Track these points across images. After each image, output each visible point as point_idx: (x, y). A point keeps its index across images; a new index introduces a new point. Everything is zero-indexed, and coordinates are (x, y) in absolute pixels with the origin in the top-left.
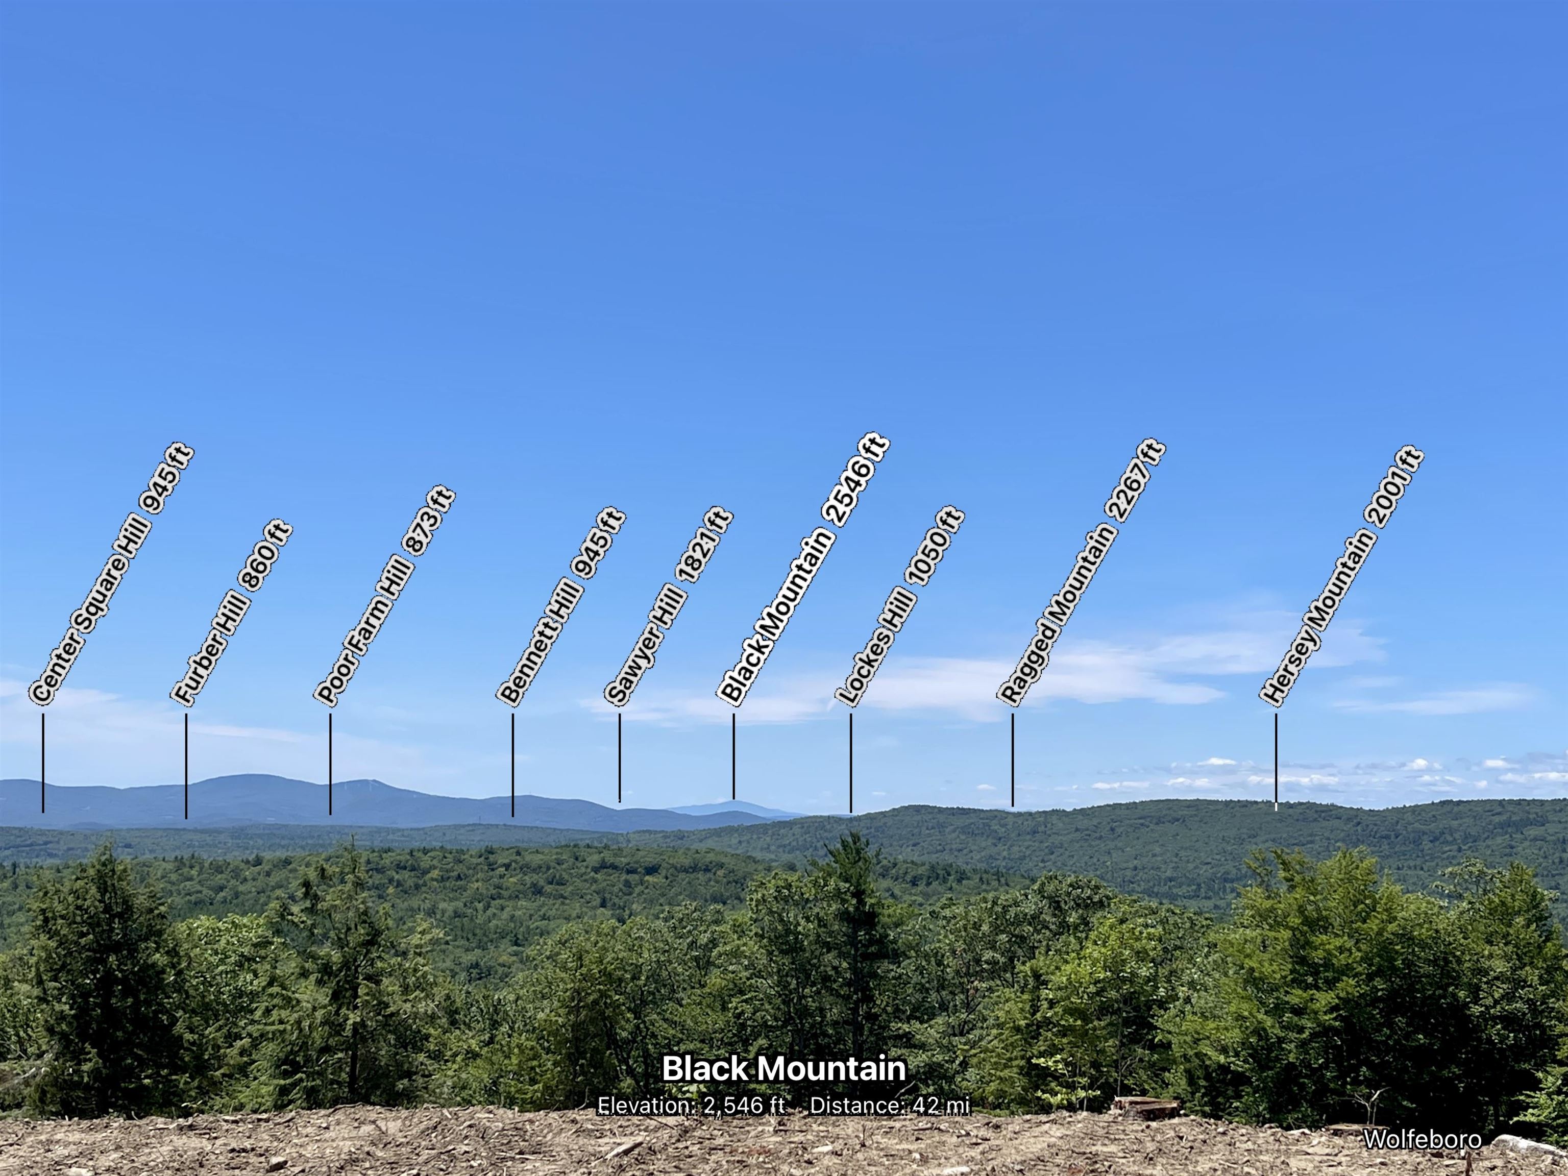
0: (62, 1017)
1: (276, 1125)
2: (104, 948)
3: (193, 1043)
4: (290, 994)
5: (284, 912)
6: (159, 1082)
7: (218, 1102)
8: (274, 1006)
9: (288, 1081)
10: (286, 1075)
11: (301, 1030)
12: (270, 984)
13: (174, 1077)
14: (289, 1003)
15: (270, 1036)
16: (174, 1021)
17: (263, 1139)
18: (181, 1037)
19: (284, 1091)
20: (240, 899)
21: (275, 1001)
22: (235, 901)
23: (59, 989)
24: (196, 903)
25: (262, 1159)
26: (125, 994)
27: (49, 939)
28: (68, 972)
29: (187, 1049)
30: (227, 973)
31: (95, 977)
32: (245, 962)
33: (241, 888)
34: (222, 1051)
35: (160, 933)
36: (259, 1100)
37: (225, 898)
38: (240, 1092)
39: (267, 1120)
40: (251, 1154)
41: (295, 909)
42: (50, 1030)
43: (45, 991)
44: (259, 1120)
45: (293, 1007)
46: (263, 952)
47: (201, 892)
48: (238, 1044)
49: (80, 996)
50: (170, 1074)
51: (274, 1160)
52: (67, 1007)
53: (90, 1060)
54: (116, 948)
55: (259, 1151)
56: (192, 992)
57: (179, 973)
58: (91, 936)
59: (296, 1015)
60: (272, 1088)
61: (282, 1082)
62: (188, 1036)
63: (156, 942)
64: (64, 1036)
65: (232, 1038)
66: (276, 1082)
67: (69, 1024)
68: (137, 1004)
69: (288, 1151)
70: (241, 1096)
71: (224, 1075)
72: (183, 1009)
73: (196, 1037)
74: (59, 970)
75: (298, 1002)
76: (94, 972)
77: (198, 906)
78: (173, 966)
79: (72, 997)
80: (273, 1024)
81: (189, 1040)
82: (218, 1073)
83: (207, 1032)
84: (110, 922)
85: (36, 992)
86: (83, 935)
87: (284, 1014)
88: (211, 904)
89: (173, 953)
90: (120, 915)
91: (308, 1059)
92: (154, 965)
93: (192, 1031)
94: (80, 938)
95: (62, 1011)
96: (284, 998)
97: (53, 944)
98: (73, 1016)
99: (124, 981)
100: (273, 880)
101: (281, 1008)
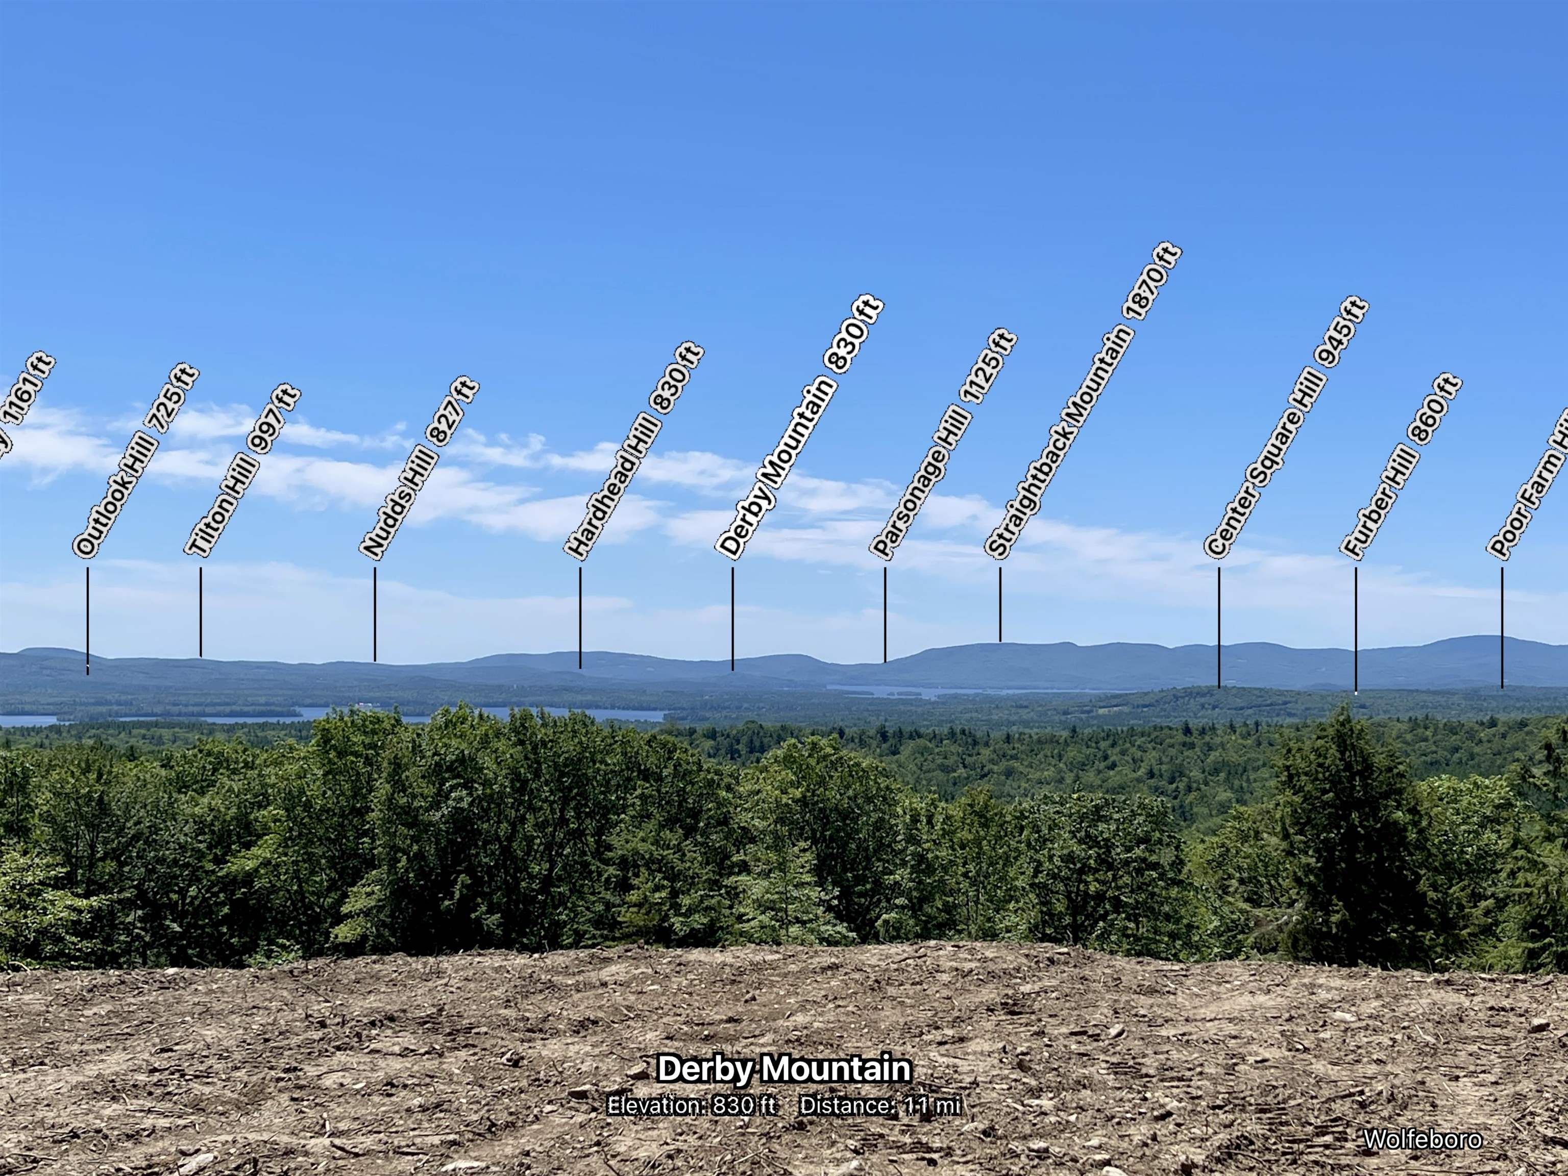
0: (1308, 869)
1: (1534, 986)
2: (1346, 804)
3: (1438, 901)
4: (1535, 857)
5: (1525, 774)
6: (1406, 937)
7: (1466, 961)
8: (1519, 869)
9: (1537, 945)
10: (1533, 938)
11: (1548, 894)
12: (1514, 846)
13: (1420, 933)
14: (1536, 866)
15: (1517, 898)
16: (1419, 877)
17: (1522, 999)
18: (1424, 894)
19: (1532, 954)
20: (1476, 760)
21: (1520, 863)
22: (1471, 763)
23: (1305, 843)
24: (1432, 764)
25: (1523, 1019)
26: (1368, 851)
27: (1294, 794)
28: (1313, 827)
29: (1431, 907)
30: (1469, 833)
31: (1339, 832)
32: (1487, 822)
33: (1477, 750)
34: (1467, 910)
35: (1400, 792)
36: (1508, 961)
37: (1461, 759)
38: (1487, 952)
39: (1525, 982)
40: (1511, 1014)
41: (1535, 771)
42: (1298, 881)
43: (1292, 845)
44: (1516, 980)
45: (1539, 871)
46: (1504, 814)
47: (1436, 752)
48: (1483, 904)
49: (1325, 850)
50: (1417, 930)
51: (1537, 1022)
52: (1314, 860)
53: (1337, 912)
54: (1358, 805)
55: (1519, 1011)
56: (1434, 851)
57: (1421, 831)
58: (1331, 794)
59: (1543, 879)
60: (1520, 950)
61: (1531, 945)
62: (1432, 894)
63: (1396, 801)
64: (1311, 887)
65: (1476, 897)
66: (1524, 944)
67: (1316, 876)
68: (1381, 860)
69: (1548, 1014)
70: (1488, 956)
71: (1470, 934)
72: (1427, 868)
73: (1440, 895)
74: (1305, 824)
75: (1545, 866)
76: (1339, 827)
77: (1434, 767)
78: (1415, 824)
79: (1317, 850)
80: (1519, 886)
81: (1432, 899)
82: (1464, 932)
83: (1451, 891)
84: (1351, 779)
85: (1284, 845)
86: (1325, 792)
87: (1530, 877)
88: (1447, 765)
89: (1413, 811)
90: (1358, 773)
91: (1556, 924)
92: (1396, 823)
93: (1436, 890)
94: (1323, 794)
95: (1308, 865)
96: (1530, 861)
97: (1297, 799)
98: (1320, 869)
99: (1367, 837)
100: (1509, 742)
101: (1526, 871)
